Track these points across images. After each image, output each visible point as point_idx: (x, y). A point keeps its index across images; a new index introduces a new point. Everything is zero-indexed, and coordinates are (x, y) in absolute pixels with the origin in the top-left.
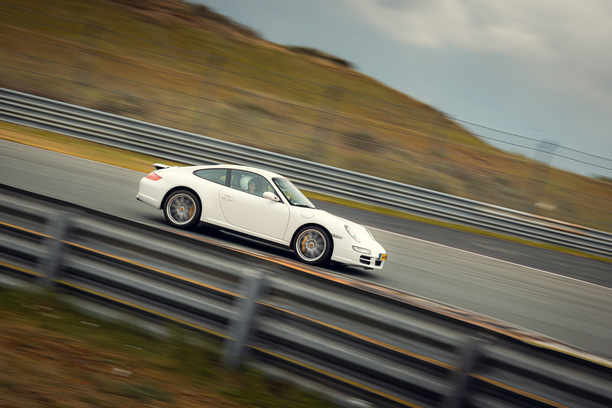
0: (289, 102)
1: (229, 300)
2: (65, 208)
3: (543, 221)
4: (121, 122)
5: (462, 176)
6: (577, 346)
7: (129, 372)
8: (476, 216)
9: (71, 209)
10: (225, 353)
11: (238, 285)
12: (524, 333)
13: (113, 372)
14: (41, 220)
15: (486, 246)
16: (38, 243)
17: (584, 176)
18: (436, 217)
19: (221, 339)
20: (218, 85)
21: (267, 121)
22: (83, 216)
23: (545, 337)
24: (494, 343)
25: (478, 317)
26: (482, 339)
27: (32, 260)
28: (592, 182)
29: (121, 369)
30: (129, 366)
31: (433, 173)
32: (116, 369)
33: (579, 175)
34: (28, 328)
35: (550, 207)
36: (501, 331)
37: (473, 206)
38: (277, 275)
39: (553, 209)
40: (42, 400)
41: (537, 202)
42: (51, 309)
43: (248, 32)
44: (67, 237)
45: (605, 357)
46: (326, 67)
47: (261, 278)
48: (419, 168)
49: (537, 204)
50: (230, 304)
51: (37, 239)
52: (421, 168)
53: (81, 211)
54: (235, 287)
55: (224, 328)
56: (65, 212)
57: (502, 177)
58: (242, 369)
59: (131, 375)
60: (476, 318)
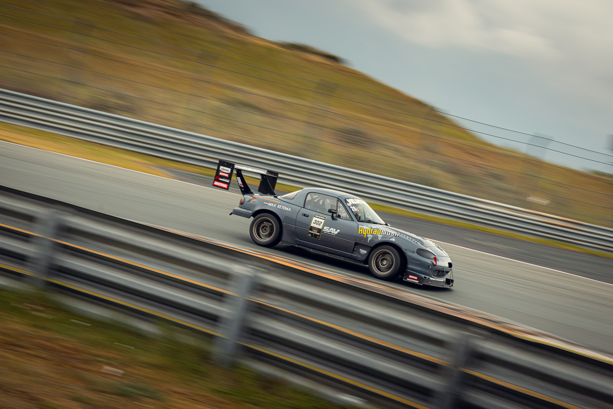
0: (281, 99)
1: (219, 297)
2: (54, 206)
3: (537, 216)
4: (112, 120)
5: (454, 171)
6: (571, 340)
7: (121, 371)
8: (468, 211)
9: (59, 207)
10: (216, 350)
11: (227, 282)
12: (518, 328)
13: (103, 371)
14: (29, 218)
15: (478, 240)
16: (27, 241)
17: (576, 170)
18: (429, 213)
19: (211, 336)
20: (209, 83)
21: (259, 118)
22: (75, 215)
23: (538, 332)
24: (487, 339)
25: (471, 312)
26: (472, 333)
27: (20, 258)
28: (587, 176)
29: (112, 367)
30: (122, 365)
31: (425, 168)
32: (106, 367)
33: (572, 169)
34: (17, 327)
35: (544, 202)
36: (495, 326)
37: (464, 201)
38: (269, 272)
39: (547, 204)
40: (32, 399)
41: (529, 197)
42: (42, 308)
43: (239, 29)
44: (57, 236)
45: (599, 351)
46: (317, 63)
47: (252, 276)
48: (410, 163)
49: (529, 198)
50: (220, 301)
51: (25, 238)
52: (412, 163)
53: (72, 210)
54: (225, 284)
55: (214, 325)
56: (54, 210)
57: (495, 172)
58: (234, 366)
59: (123, 374)
60: (468, 312)
